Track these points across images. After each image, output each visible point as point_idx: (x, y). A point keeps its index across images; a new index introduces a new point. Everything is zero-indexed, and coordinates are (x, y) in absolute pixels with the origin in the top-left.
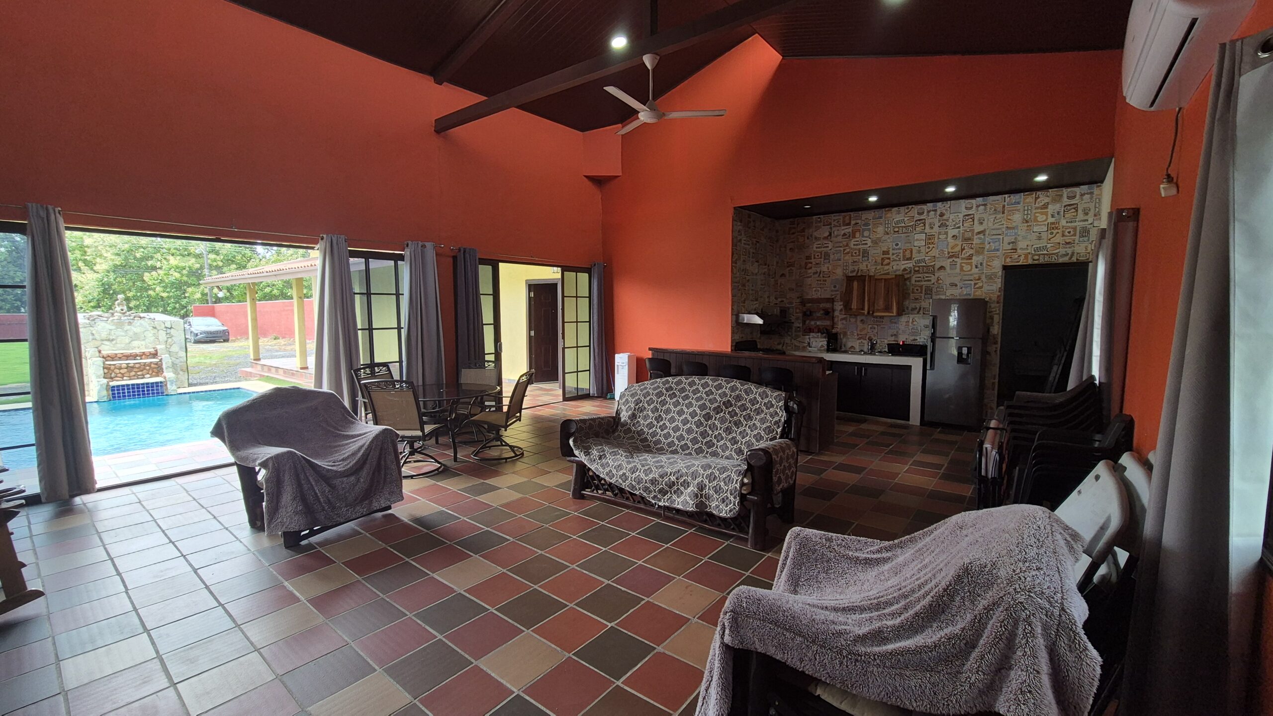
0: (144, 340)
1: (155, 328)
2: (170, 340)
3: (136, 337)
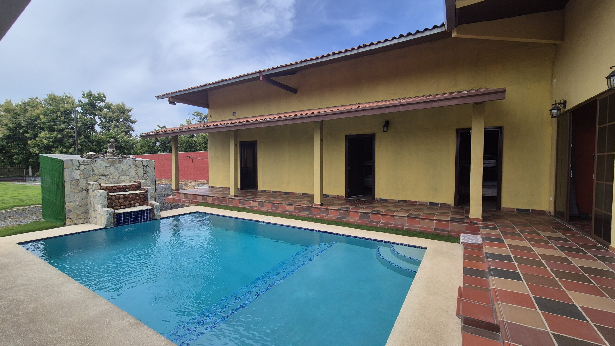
1: (136, 166)
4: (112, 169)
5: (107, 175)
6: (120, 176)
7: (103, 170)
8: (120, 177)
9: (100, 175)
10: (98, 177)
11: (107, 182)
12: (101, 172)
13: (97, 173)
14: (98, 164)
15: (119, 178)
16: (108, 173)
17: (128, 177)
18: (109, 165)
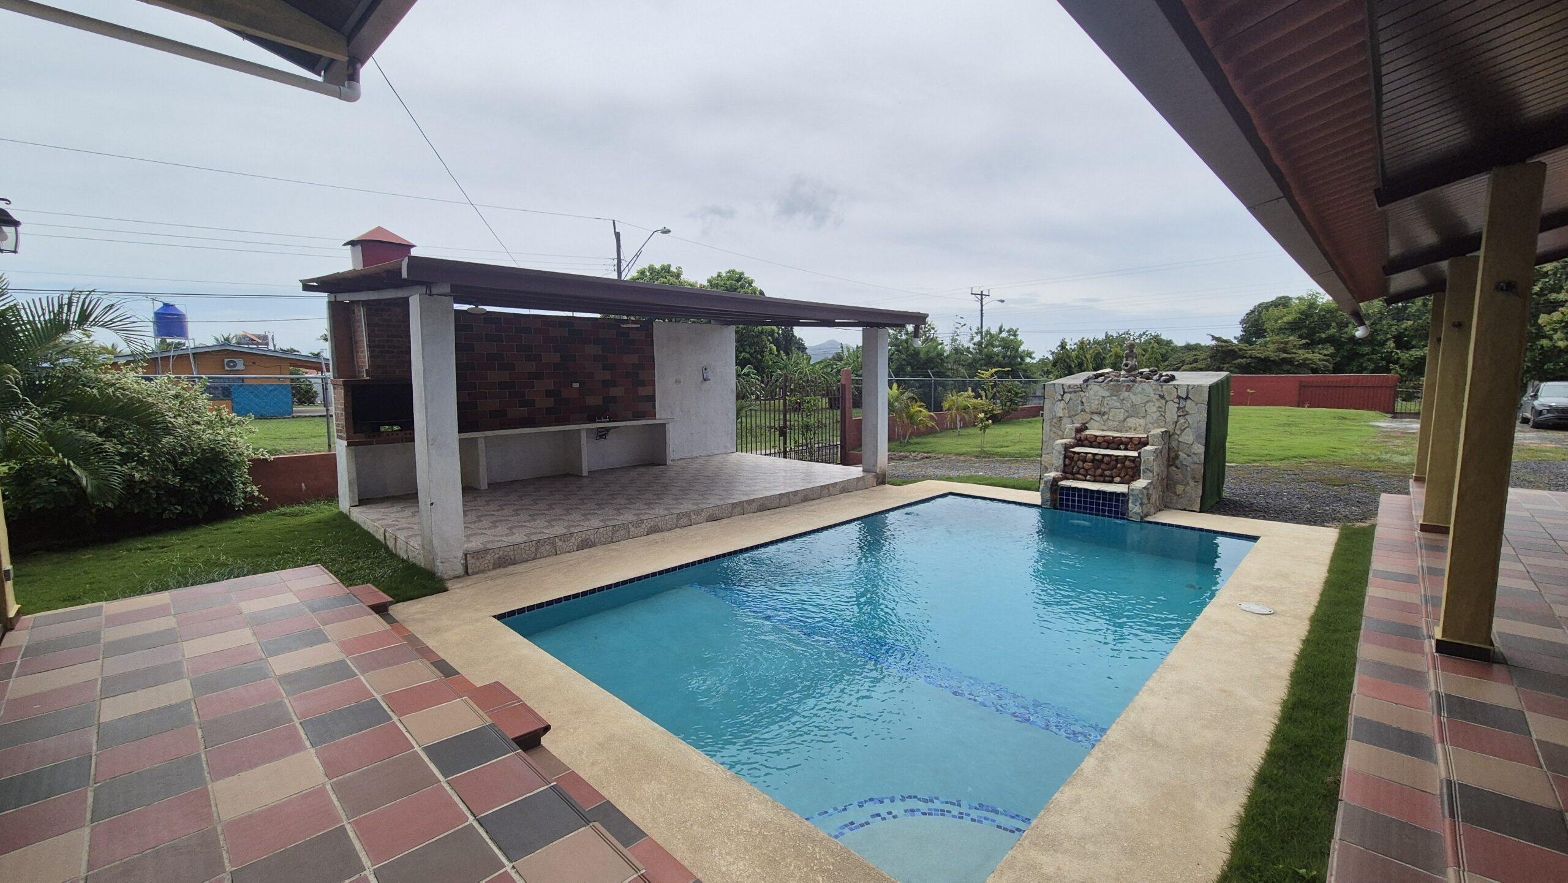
0: (1144, 417)
1: (1162, 397)
2: (1182, 420)
3: (1133, 412)
4: (1114, 402)
5: (1104, 414)
6: (1128, 417)
7: (1097, 402)
8: (1128, 420)
9: (1093, 413)
10: (1090, 416)
11: (1105, 428)
12: (1095, 405)
13: (1088, 410)
14: (1092, 392)
15: (1125, 420)
16: (1105, 410)
17: (1142, 421)
18: (1107, 394)
